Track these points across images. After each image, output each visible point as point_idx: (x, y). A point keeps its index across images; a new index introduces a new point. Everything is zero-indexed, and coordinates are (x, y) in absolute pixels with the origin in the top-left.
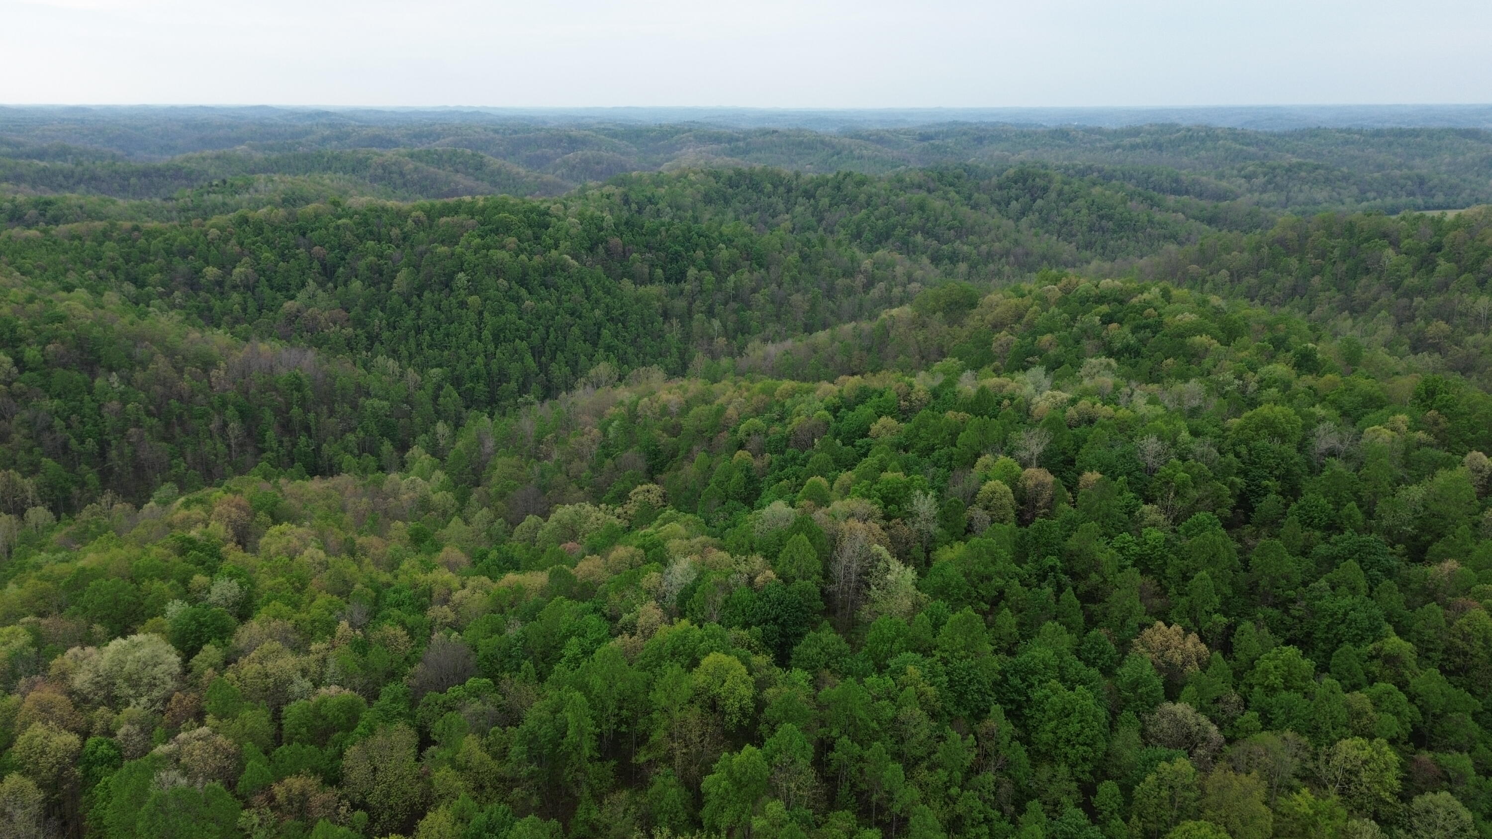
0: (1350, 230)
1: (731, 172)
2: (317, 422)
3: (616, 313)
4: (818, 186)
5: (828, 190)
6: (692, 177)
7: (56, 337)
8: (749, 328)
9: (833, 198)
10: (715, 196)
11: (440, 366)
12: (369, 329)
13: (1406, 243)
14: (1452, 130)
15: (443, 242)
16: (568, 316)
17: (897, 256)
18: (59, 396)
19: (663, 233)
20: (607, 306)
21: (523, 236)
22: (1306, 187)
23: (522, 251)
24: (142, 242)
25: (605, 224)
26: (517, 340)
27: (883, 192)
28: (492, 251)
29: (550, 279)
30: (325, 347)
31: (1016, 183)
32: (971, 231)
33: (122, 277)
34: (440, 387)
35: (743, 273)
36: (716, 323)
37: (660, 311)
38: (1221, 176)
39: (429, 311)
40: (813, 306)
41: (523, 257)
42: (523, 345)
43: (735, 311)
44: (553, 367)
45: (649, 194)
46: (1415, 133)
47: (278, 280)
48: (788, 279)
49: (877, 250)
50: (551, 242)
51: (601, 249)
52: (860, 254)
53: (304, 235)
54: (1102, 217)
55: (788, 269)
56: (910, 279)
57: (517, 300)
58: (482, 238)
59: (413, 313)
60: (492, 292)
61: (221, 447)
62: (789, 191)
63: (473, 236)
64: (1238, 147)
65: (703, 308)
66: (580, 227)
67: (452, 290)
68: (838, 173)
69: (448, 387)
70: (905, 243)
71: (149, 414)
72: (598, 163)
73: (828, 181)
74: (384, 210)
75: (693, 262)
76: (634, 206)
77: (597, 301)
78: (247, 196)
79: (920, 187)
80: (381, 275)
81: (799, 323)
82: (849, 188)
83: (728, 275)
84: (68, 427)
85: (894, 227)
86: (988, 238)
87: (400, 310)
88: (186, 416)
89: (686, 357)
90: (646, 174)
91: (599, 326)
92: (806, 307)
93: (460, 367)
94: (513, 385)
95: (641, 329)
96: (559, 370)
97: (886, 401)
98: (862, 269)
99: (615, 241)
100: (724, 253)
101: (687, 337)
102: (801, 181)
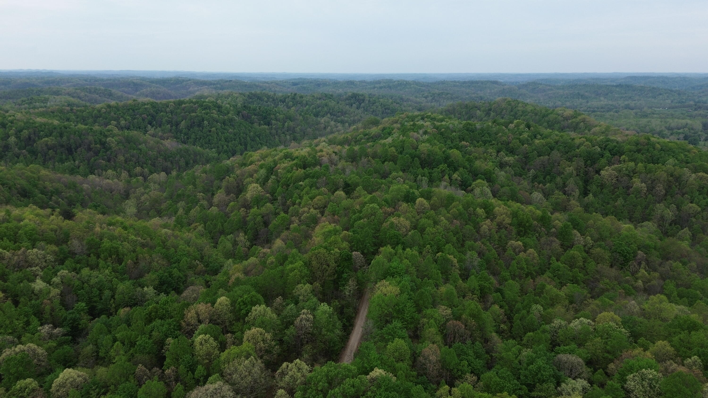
0: (466, 106)
4: (285, 98)
5: (290, 99)
13: (482, 109)
14: (489, 81)
22: (445, 101)
23: (219, 115)
31: (352, 98)
32: (345, 113)
38: (416, 97)
46: (477, 82)
54: (386, 109)
58: (203, 110)
60: (218, 127)
62: (274, 100)
64: (419, 87)
67: (203, 127)
73: (289, 96)
82: (298, 99)
86: (352, 115)
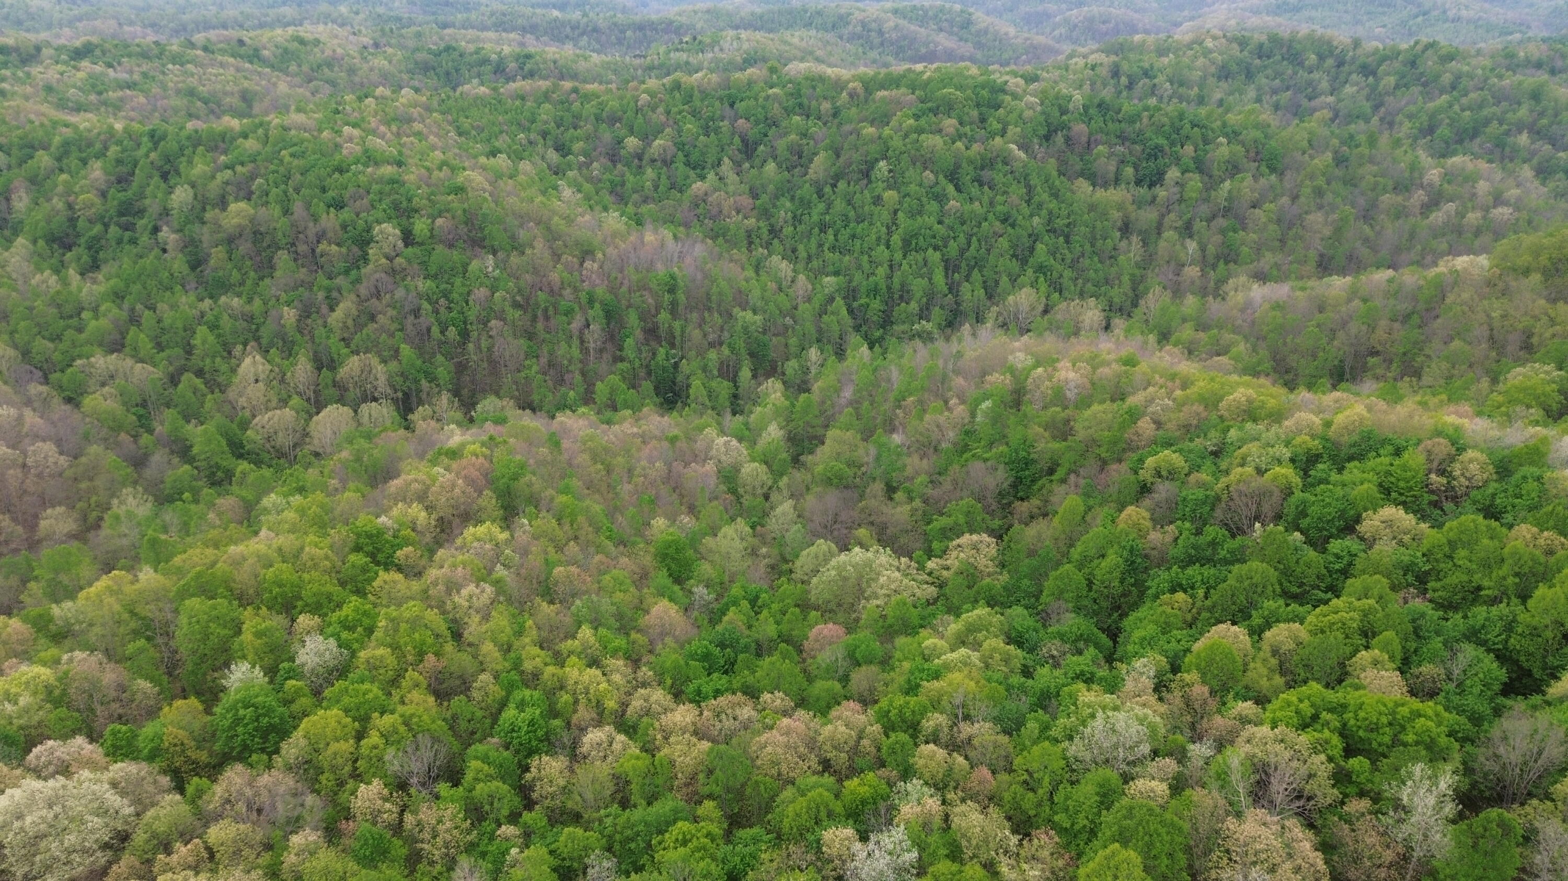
1: (1264, 38)
2: (683, 332)
3: (1060, 223)
4: (1384, 59)
5: (1397, 65)
6: (1209, 43)
7: (448, 211)
8: (1238, 255)
9: (1403, 77)
10: (1235, 68)
11: (836, 273)
12: (773, 220)
15: (872, 123)
16: (998, 223)
17: (1483, 165)
18: (435, 277)
19: (1145, 121)
20: (1050, 212)
21: (966, 118)
23: (960, 137)
24: (576, 106)
25: (1071, 106)
26: (930, 251)
27: (1480, 72)
28: (923, 136)
29: (986, 174)
30: (720, 240)
33: (549, 143)
34: (831, 300)
35: (1243, 179)
36: (1192, 246)
37: (1119, 223)
39: (839, 205)
40: (1338, 230)
41: (959, 144)
42: (934, 257)
43: (1223, 232)
44: (966, 288)
45: (1146, 65)
47: (695, 156)
48: (1309, 190)
49: (1454, 153)
50: (996, 126)
51: (1059, 138)
52: (1424, 158)
53: (732, 105)
55: (1312, 177)
56: (1498, 200)
57: (941, 198)
58: (917, 117)
59: (821, 206)
60: (913, 188)
61: (576, 352)
62: (1340, 64)
63: (907, 116)
65: (1179, 224)
66: (1039, 108)
67: (870, 182)
68: (1417, 43)
69: (839, 302)
70: (1500, 144)
71: (516, 305)
72: (1104, 22)
73: (1399, 54)
74: (822, 79)
75: (1178, 160)
76: (1124, 80)
77: (1040, 206)
78: (710, 55)
79: (1539, 65)
80: (800, 157)
81: (1313, 255)
82: (1430, 63)
83: (1223, 181)
84: (436, 312)
85: (1487, 122)
87: (810, 202)
88: (551, 312)
89: (1141, 288)
90: (1151, 39)
91: (1035, 238)
92: (1327, 232)
93: (858, 277)
94: (914, 306)
95: (1087, 247)
96: (971, 293)
97: (1405, 468)
98: (1425, 181)
99: (1080, 128)
100: (1223, 150)
101: (1148, 261)
102: (1359, 51)
